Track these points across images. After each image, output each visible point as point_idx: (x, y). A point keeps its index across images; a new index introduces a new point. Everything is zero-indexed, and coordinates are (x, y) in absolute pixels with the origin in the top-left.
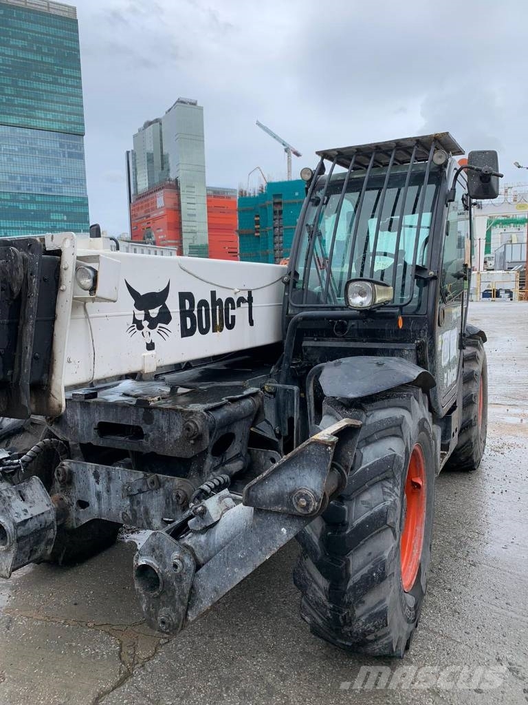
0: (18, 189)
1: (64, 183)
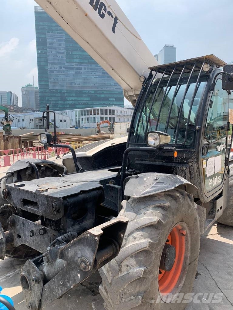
0: (98, 89)
1: (115, 85)
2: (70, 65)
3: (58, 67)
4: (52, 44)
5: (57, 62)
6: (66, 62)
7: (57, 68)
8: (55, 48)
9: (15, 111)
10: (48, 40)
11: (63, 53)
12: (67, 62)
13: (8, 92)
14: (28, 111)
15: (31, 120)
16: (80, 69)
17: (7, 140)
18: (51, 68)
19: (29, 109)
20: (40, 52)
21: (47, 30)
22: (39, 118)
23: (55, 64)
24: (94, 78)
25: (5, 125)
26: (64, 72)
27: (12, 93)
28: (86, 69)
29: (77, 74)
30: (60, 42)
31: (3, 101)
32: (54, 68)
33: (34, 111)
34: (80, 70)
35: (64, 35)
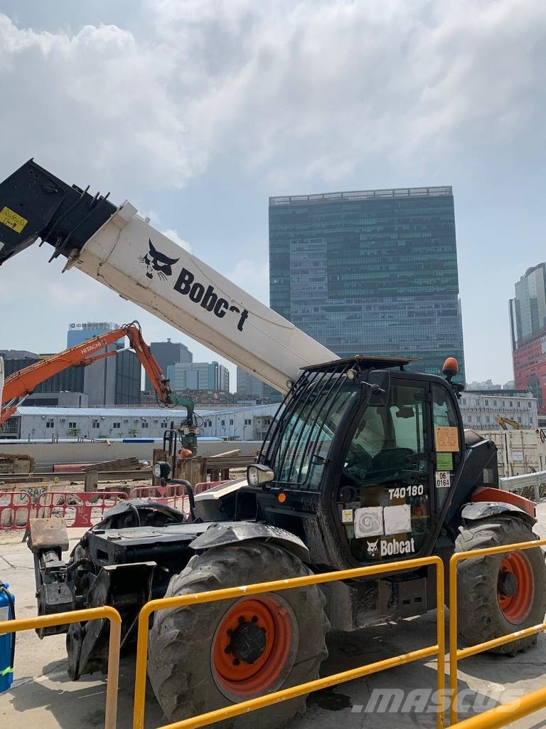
1: (439, 339)
2: (335, 303)
3: (311, 308)
4: (300, 265)
5: (309, 298)
6: (327, 297)
7: (308, 311)
8: (305, 272)
9: (221, 402)
10: (292, 258)
11: (322, 279)
12: (331, 298)
13: (210, 363)
14: (248, 402)
15: (248, 422)
16: (357, 310)
17: (179, 466)
18: (296, 312)
19: (250, 396)
20: (275, 282)
21: (292, 238)
22: (263, 417)
23: (306, 303)
24: (390, 325)
25: (186, 436)
26: (323, 317)
27: (219, 364)
28: (371, 309)
29: (351, 320)
30: (316, 259)
31: (201, 383)
32: (304, 311)
33: (259, 402)
34: (358, 312)
35: (326, 243)
